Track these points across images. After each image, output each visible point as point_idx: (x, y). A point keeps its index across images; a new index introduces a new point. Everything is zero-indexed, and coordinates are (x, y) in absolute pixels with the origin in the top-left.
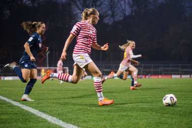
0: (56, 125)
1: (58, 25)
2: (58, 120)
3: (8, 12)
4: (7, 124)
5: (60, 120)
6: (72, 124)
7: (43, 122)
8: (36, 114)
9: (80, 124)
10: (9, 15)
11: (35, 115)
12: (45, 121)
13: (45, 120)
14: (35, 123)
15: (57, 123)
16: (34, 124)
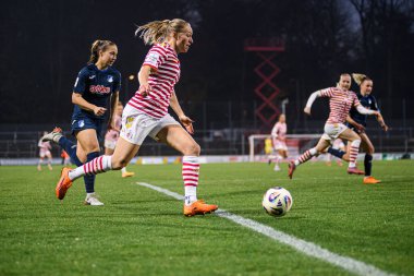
0: (316, 259)
1: (307, 41)
2: (319, 248)
3: (196, 13)
4: (205, 256)
5: (322, 247)
6: (351, 256)
7: (285, 253)
8: (268, 234)
9: (370, 257)
10: (200, 20)
11: (267, 238)
12: (289, 250)
13: (289, 247)
14: (269, 255)
15: (317, 256)
16: (265, 256)
